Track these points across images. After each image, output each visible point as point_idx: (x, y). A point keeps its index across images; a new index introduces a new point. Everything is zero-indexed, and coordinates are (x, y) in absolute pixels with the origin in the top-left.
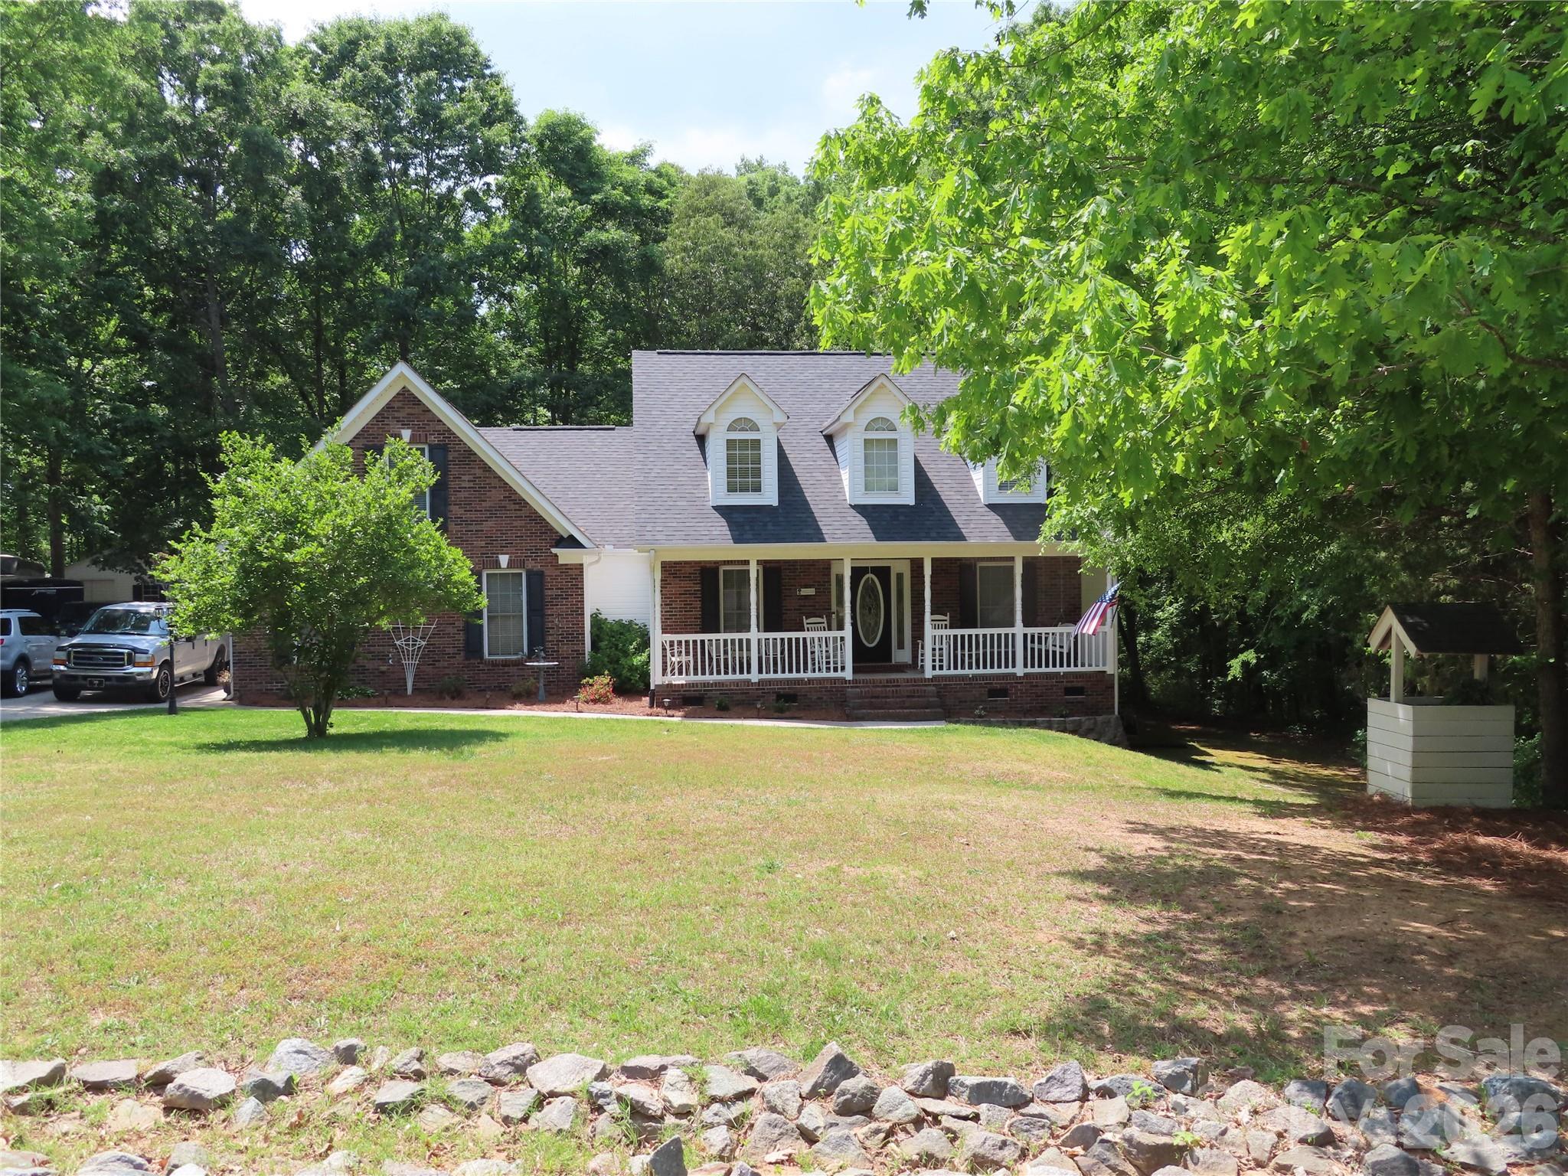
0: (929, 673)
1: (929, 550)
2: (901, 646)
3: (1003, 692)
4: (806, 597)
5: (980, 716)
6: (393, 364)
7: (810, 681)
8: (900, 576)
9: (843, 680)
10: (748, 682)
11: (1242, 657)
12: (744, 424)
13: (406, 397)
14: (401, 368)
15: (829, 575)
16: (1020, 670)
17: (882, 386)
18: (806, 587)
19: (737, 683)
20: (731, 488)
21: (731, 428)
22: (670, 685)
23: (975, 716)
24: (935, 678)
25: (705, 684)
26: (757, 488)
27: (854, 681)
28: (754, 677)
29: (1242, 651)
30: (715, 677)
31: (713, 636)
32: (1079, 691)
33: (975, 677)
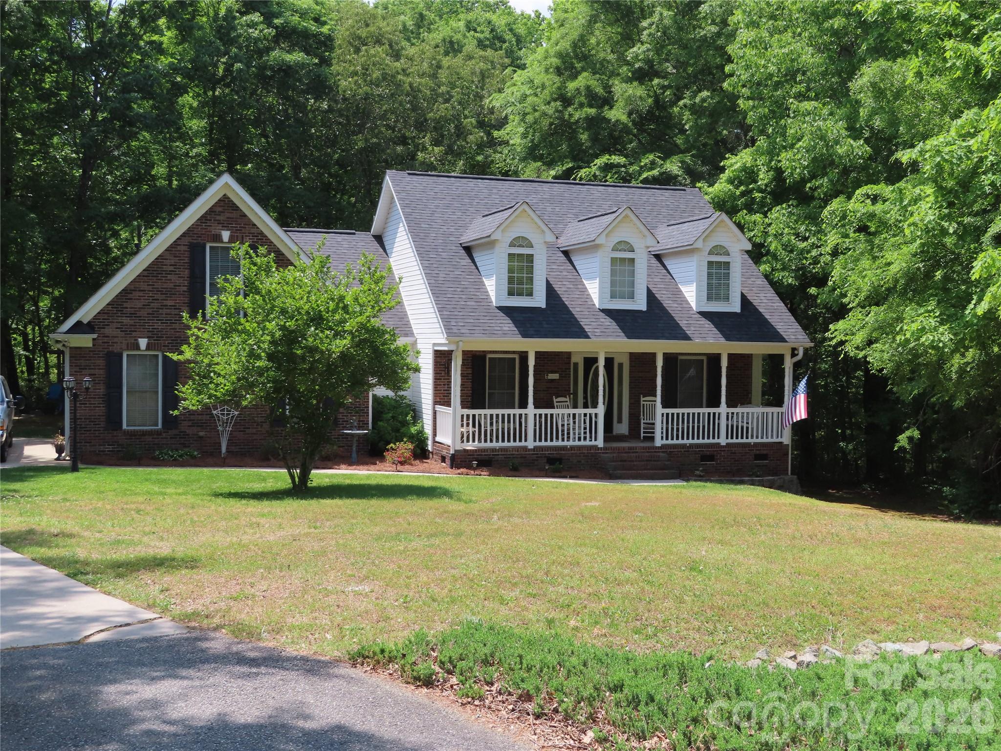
0: (658, 442)
1: (659, 347)
2: (620, 421)
3: (711, 458)
4: (552, 381)
5: (700, 476)
6: (219, 175)
7: (572, 448)
8: (621, 365)
9: (596, 447)
10: (525, 448)
11: (908, 433)
12: (520, 241)
13: (225, 204)
14: (226, 178)
15: (569, 363)
16: (723, 441)
17: (626, 216)
18: (552, 372)
19: (517, 449)
20: (511, 293)
21: (512, 245)
22: (465, 450)
23: (696, 476)
24: (663, 446)
25: (493, 450)
26: (530, 294)
27: (605, 448)
28: (530, 444)
29: (908, 428)
30: (500, 444)
31: (482, 412)
32: (763, 457)
33: (691, 445)
